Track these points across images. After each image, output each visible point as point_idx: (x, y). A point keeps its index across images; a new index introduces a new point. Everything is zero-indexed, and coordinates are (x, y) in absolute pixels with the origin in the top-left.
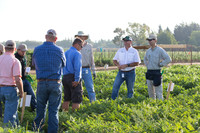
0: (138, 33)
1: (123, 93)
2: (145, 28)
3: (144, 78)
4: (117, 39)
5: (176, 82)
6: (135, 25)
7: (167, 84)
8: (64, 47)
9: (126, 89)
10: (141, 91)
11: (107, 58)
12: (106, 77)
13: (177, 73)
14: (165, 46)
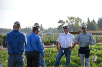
0: (74, 23)
1: (63, 62)
2: (78, 20)
3: (77, 52)
4: (60, 27)
5: (98, 55)
6: (72, 18)
7: (93, 56)
8: (26, 33)
9: (65, 59)
10: (75, 61)
11: (54, 40)
12: (53, 52)
13: (99, 49)
14: (91, 32)
